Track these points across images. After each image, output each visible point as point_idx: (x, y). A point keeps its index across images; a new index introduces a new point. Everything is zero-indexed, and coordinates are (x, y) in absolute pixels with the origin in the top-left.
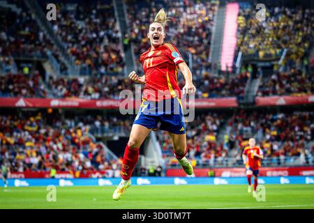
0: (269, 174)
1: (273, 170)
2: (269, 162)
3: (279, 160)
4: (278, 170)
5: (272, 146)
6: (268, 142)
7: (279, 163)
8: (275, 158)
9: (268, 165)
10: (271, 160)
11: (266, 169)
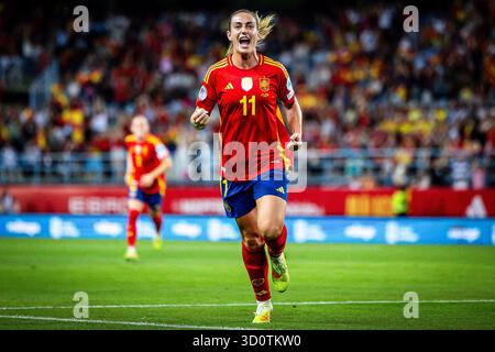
0: (75, 205)
1: (87, 196)
2: (76, 168)
3: (107, 162)
4: (102, 195)
5: (87, 120)
6: (74, 106)
7: (108, 174)
8: (95, 157)
9: (75, 179)
10: (83, 163)
11: (68, 190)
